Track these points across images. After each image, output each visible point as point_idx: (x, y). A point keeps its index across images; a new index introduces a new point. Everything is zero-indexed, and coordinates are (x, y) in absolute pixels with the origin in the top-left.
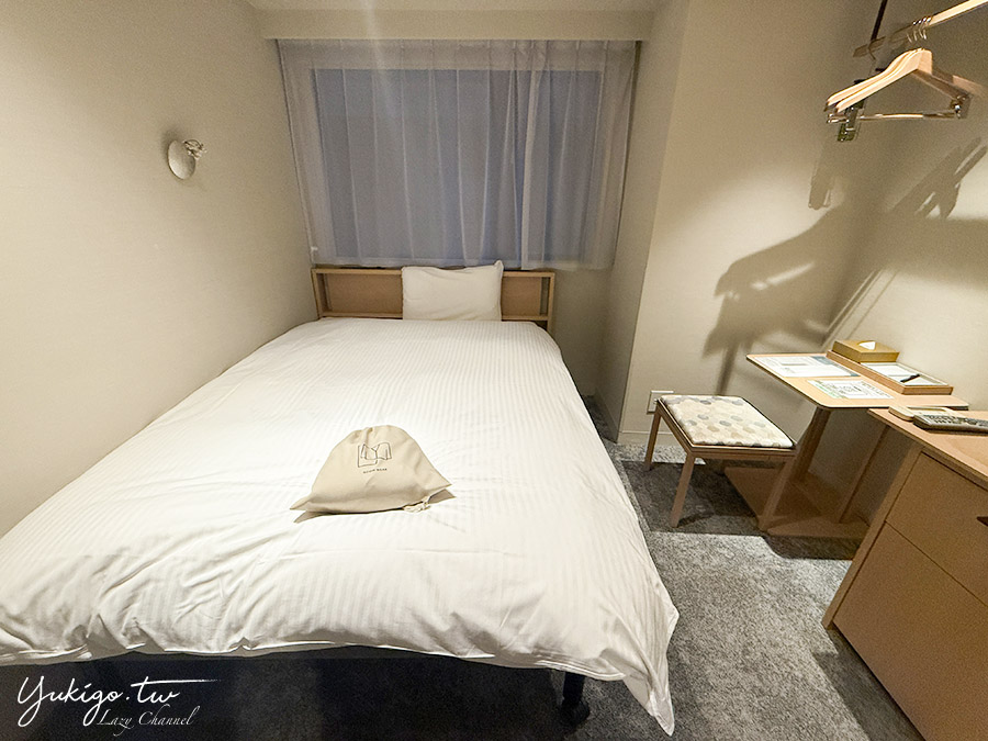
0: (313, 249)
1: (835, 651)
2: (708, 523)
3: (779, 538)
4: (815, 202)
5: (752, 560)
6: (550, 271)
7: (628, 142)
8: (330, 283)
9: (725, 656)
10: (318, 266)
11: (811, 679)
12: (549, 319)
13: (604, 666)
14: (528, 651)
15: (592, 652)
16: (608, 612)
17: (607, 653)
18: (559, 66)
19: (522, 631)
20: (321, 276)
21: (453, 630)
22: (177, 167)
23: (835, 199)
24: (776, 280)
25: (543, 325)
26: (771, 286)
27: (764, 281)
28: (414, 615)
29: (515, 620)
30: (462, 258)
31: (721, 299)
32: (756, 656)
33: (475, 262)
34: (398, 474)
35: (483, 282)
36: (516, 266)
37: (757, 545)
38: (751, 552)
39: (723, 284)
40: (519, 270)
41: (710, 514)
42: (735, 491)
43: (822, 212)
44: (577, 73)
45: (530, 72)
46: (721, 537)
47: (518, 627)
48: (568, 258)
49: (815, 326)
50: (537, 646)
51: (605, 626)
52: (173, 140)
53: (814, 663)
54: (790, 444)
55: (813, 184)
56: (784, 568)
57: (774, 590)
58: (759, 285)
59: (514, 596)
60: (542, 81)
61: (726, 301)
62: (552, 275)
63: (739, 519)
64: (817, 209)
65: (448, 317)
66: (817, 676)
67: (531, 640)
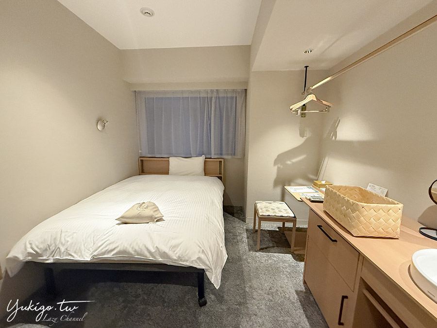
0: (140, 151)
1: (304, 290)
2: (272, 250)
3: (297, 255)
4: (302, 135)
5: (284, 262)
6: (223, 158)
7: (245, 119)
8: (145, 164)
9: (262, 290)
10: (141, 157)
11: (291, 298)
12: (222, 176)
13: (197, 263)
14: (176, 258)
15: (194, 258)
16: (201, 248)
17: (199, 258)
18: (221, 95)
19: (175, 253)
20: (142, 160)
21: (156, 251)
22: (99, 127)
23: (308, 134)
24: (294, 160)
25: (220, 178)
26: (293, 163)
27: (290, 161)
28: (145, 247)
29: (174, 250)
30: (191, 154)
31: (276, 167)
32: (274, 290)
33: (195, 155)
34: (148, 212)
35: (198, 162)
36: (210, 157)
37: (289, 257)
38: (285, 259)
39: (276, 162)
40: (211, 158)
41: (274, 247)
42: (287, 239)
43: (305, 138)
44: (227, 97)
45: (212, 97)
46: (275, 254)
47: (174, 251)
48: (228, 154)
49: (312, 177)
50: (179, 257)
51: (199, 252)
52: (100, 120)
53: (294, 294)
54: (293, 216)
55: (300, 130)
56: (296, 264)
57: (289, 271)
58: (289, 162)
59: (174, 242)
60: (216, 99)
61: (278, 168)
62: (222, 160)
63: (284, 249)
64: (303, 137)
65: (186, 175)
66: (294, 297)
67: (177, 255)
